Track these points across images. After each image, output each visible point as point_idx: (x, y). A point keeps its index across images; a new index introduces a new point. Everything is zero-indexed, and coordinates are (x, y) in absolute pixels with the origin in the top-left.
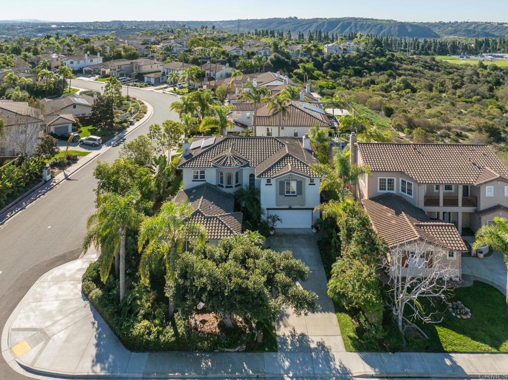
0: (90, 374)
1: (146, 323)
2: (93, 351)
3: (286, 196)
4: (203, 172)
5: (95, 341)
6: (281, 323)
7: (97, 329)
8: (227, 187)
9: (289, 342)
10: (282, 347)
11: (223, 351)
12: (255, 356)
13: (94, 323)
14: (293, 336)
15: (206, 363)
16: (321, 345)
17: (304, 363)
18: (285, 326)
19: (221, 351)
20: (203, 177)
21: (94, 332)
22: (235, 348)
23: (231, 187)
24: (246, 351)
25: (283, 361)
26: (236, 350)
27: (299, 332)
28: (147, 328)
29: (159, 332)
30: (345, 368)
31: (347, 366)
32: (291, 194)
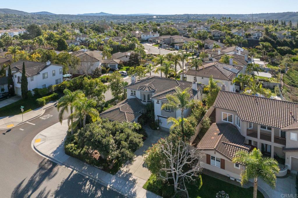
0: (48, 156)
1: (73, 145)
2: (55, 149)
3: (165, 111)
4: (135, 92)
5: (58, 146)
6: (126, 166)
7: (62, 143)
8: (143, 101)
9: (122, 174)
10: (118, 174)
11: (94, 166)
12: (104, 173)
13: (63, 141)
14: (126, 172)
15: (85, 168)
16: (134, 181)
17: (120, 184)
18: (127, 167)
19: (93, 166)
20: (135, 94)
21: (60, 143)
22: (99, 167)
23: (145, 102)
24: (103, 170)
25: (113, 179)
26: (99, 168)
27: (130, 172)
28: (72, 147)
29: (74, 150)
30: (136, 193)
31: (137, 193)
32: (168, 111)
